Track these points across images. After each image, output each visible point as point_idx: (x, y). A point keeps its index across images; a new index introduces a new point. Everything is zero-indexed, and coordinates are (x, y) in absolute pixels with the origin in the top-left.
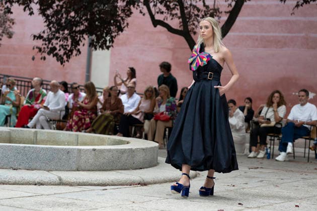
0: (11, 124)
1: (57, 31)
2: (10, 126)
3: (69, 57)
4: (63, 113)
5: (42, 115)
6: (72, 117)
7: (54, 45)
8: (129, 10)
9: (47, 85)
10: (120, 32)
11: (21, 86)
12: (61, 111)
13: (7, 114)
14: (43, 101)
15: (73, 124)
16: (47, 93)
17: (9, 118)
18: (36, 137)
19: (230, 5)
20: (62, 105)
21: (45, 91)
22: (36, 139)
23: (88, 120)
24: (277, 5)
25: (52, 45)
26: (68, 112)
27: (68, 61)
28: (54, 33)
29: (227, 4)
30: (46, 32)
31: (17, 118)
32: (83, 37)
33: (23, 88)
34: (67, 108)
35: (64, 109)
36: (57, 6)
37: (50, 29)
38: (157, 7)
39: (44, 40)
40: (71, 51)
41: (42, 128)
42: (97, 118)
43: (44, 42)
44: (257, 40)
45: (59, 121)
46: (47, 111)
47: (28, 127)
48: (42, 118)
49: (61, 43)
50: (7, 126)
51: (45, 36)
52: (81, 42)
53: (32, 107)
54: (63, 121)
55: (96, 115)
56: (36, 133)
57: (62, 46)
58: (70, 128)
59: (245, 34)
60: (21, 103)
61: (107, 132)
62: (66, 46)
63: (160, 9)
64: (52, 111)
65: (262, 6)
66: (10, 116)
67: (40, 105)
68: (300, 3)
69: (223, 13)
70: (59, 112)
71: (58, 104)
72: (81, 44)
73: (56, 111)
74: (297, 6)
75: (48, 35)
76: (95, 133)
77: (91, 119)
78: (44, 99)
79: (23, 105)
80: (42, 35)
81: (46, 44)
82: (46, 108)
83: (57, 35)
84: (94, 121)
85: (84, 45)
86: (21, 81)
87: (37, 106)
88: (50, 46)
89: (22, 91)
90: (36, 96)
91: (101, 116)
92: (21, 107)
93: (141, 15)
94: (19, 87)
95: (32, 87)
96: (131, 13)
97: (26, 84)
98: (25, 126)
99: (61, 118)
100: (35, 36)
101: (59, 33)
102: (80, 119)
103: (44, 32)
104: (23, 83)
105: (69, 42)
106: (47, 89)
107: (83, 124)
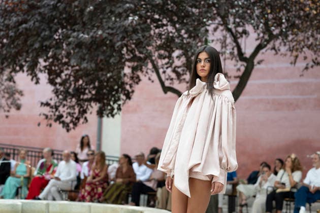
0: (23, 196)
1: (65, 99)
2: (21, 198)
3: (75, 125)
4: (75, 183)
5: (54, 185)
6: (84, 187)
7: (61, 112)
8: (138, 77)
9: (58, 154)
10: (128, 100)
11: (32, 156)
12: (72, 181)
13: (18, 186)
14: (54, 172)
15: (86, 194)
16: (58, 163)
17: (20, 190)
18: (48, 209)
19: (239, 70)
20: (73, 176)
21: (55, 161)
22: (48, 211)
23: (100, 190)
24: (287, 68)
25: (59, 112)
26: (80, 182)
27: (74, 128)
28: (61, 101)
29: (236, 68)
30: (53, 99)
31: (29, 189)
32: (90, 105)
33: (33, 158)
34: (78, 178)
35: (76, 179)
36: (66, 75)
37: (58, 96)
38: (166, 74)
39: (52, 107)
40: (78, 119)
41: (54, 199)
42: (109, 187)
43: (51, 110)
44: (269, 103)
45: (71, 191)
46: (59, 182)
47: (39, 199)
48: (54, 189)
49: (69, 110)
50: (18, 198)
51: (52, 103)
52: (89, 110)
53: (43, 178)
54: (74, 191)
55: (108, 184)
56: (48, 205)
57: (69, 113)
58: (83, 199)
59: (256, 98)
60: (32, 174)
61: (119, 202)
62: (73, 113)
63: (169, 76)
64: (63, 181)
65: (272, 69)
66: (21, 187)
67: (52, 176)
68: (310, 65)
69: (233, 78)
70: (70, 183)
71: (69, 174)
72: (89, 112)
73: (67, 182)
74: (307, 68)
75: (56, 103)
76: (108, 203)
77: (103, 188)
78: (55, 169)
79: (33, 176)
80: (50, 102)
81: (53, 112)
82: (57, 179)
83: (65, 102)
84: (106, 190)
85: (91, 113)
86: (32, 151)
87: (47, 177)
88: (57, 113)
89: (33, 162)
90: (48, 167)
91: (113, 185)
92: (32, 179)
93: (150, 82)
94: (30, 158)
95: (43, 157)
96: (140, 80)
97: (37, 154)
98: (37, 197)
99: (73, 189)
100: (42, 104)
101: (67, 101)
102: (93, 189)
103: (51, 99)
104: (33, 154)
105: (77, 111)
106: (57, 159)
107: (95, 194)
